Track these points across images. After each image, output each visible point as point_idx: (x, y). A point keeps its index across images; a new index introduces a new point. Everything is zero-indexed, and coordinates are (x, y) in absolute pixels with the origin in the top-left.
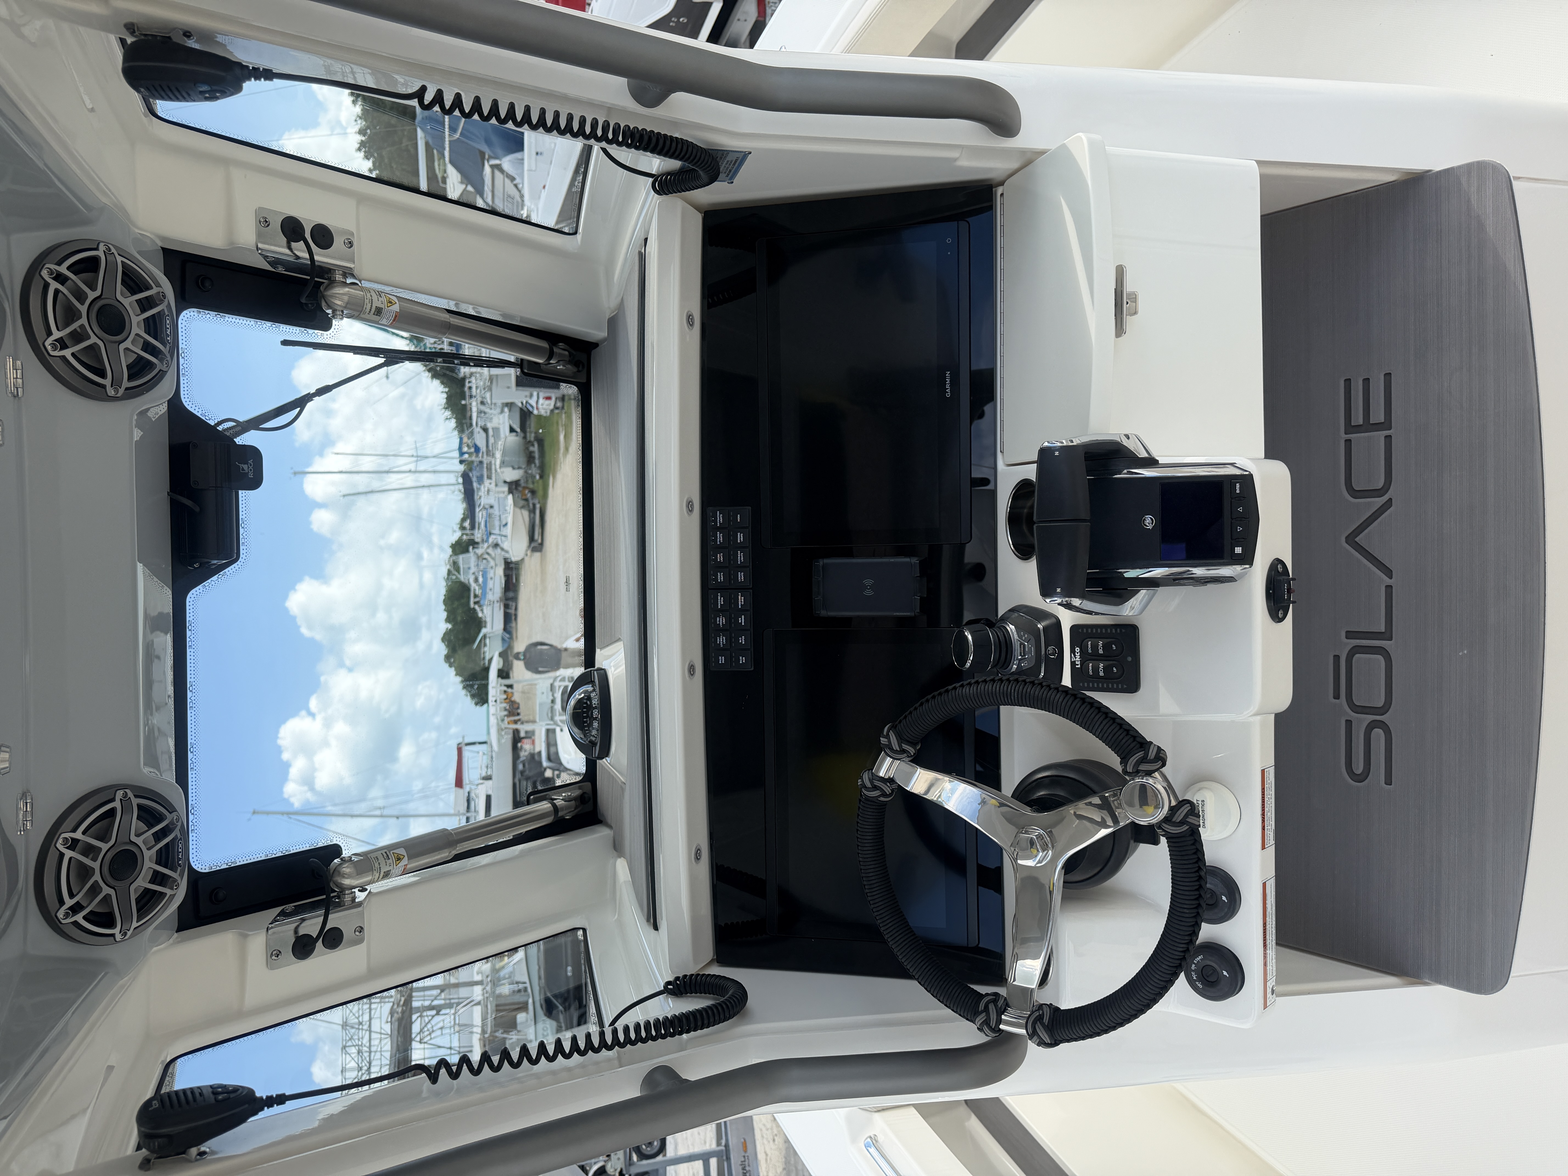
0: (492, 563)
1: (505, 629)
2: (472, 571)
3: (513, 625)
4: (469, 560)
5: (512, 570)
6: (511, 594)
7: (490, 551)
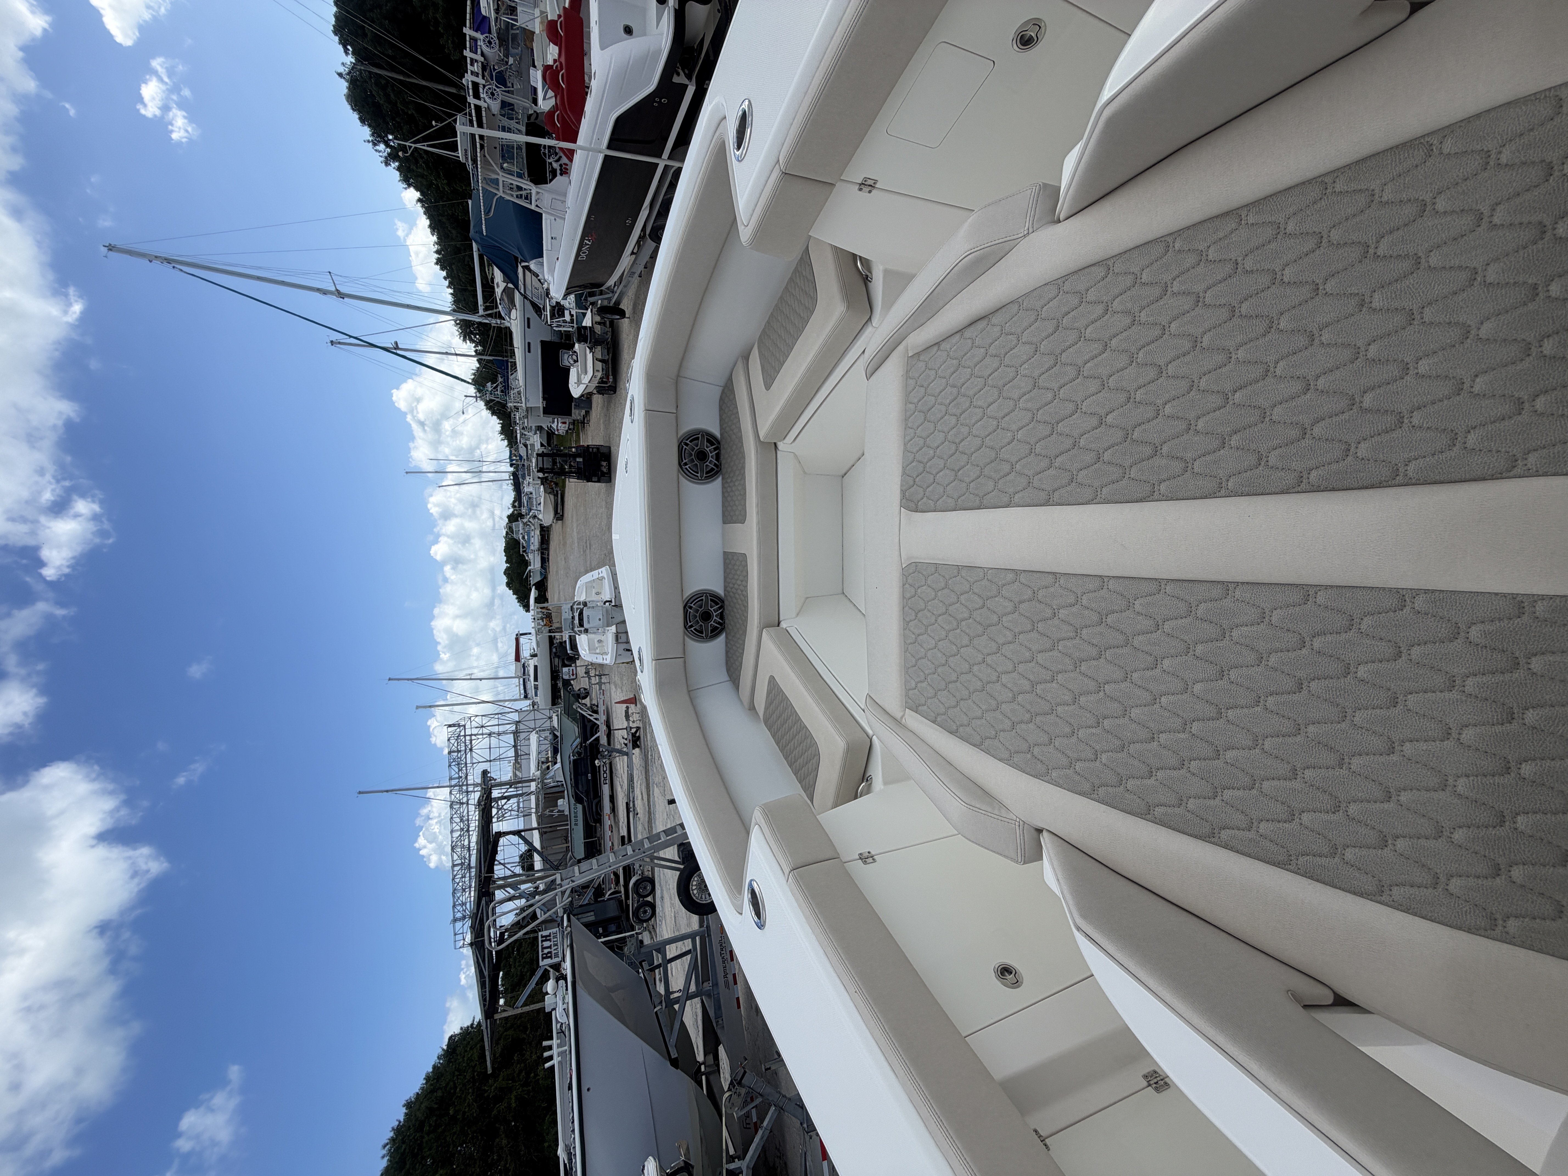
0: (533, 528)
1: (542, 567)
2: (520, 532)
3: (547, 564)
4: (519, 526)
5: (545, 532)
6: (545, 546)
7: (531, 520)
